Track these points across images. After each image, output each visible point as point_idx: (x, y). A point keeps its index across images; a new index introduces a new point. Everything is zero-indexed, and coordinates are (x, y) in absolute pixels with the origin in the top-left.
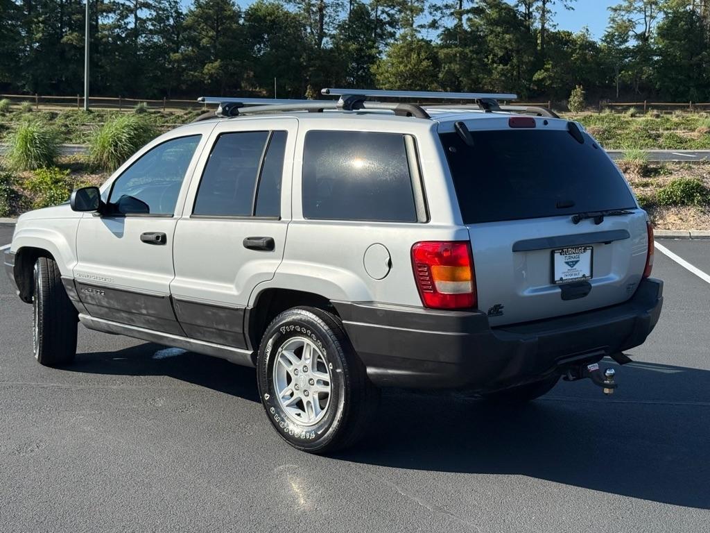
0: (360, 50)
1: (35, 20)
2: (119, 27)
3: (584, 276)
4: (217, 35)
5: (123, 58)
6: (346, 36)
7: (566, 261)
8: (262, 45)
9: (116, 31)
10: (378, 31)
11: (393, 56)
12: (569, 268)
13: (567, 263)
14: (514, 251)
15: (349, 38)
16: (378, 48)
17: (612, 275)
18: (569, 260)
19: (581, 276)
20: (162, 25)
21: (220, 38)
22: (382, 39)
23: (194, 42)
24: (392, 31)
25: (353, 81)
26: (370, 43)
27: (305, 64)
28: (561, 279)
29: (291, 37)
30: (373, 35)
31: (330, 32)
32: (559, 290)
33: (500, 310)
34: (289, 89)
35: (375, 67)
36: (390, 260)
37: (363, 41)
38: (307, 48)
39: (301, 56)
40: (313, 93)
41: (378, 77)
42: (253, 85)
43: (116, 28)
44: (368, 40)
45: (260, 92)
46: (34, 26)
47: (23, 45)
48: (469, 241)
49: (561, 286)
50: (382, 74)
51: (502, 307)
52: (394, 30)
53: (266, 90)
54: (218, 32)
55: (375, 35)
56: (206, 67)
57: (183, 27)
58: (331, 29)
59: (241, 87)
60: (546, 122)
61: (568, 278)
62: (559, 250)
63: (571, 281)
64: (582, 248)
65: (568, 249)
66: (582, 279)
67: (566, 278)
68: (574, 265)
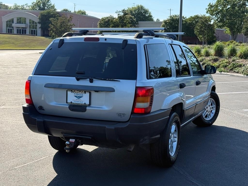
3: (85, 103)
12: (77, 99)
13: (76, 96)
14: (44, 87)
17: (104, 107)
18: (76, 95)
19: (83, 103)
28: (71, 102)
32: (68, 106)
33: (42, 108)
48: (31, 81)
49: (70, 105)
60: (106, 39)
61: (76, 102)
62: (70, 90)
63: (76, 104)
64: (83, 92)
65: (75, 91)
66: (83, 105)
67: (74, 102)
68: (80, 98)
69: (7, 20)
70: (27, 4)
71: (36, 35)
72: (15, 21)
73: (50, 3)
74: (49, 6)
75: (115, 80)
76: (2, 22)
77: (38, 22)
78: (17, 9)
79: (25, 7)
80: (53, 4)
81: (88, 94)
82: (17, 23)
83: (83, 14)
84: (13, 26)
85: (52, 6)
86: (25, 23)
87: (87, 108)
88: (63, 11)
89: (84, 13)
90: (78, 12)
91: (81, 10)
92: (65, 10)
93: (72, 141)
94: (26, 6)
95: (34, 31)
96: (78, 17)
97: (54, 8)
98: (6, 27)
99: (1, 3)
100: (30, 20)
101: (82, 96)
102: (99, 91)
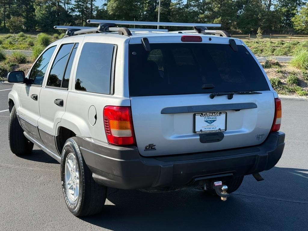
0: (288, 11)
1: (145, 2)
2: (179, 4)
3: (220, 129)
4: (221, 6)
5: (179, 17)
6: (281, 5)
7: (206, 120)
8: (242, 10)
9: (177, 6)
10: (298, 2)
11: (303, 13)
12: (208, 124)
13: (206, 121)
14: (161, 113)
15: (283, 6)
16: (297, 10)
17: (243, 129)
18: (207, 120)
20: (197, 3)
21: (222, 8)
22: (299, 6)
23: (210, 9)
24: (305, 2)
25: (284, 25)
26: (293, 8)
27: (260, 18)
28: (201, 131)
29: (254, 6)
30: (295, 4)
31: (274, 3)
32: (199, 137)
33: (153, 147)
34: (252, 30)
35: (294, 18)
36: (96, 114)
37: (290, 7)
38: (262, 11)
39: (258, 14)
40: (261, 31)
41: (295, 23)
42: (236, 28)
43: (177, 4)
44: (292, 6)
45: (239, 31)
46: (144, 5)
47: (140, 13)
48: (130, 107)
49: (200, 135)
50: (297, 21)
51: (154, 146)
52: (305, 1)
53: (241, 30)
54: (221, 5)
55: (296, 4)
56: (215, 20)
57: (206, 3)
58: (275, 2)
59: (230, 29)
60: (210, 39)
61: (207, 130)
62: (199, 113)
63: (209, 132)
64: (217, 114)
65: (206, 113)
66: (218, 131)
67: (205, 130)
68: (212, 123)
81: (223, 116)
87: (224, 135)
93: (218, 185)
101: (215, 119)
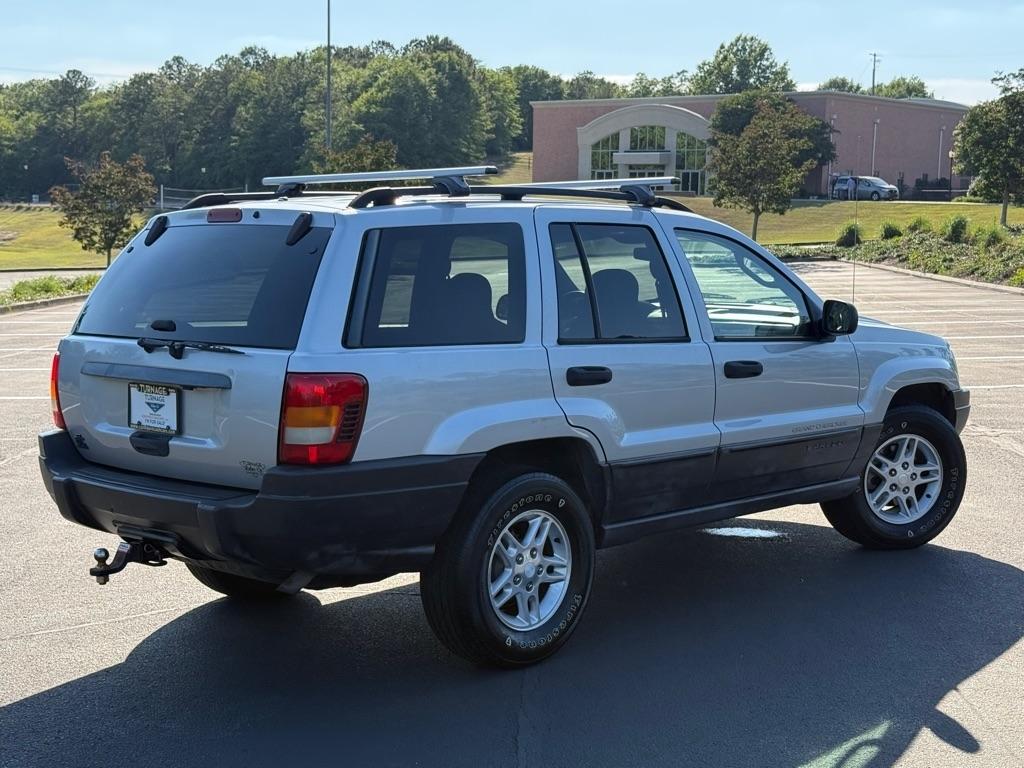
3: (168, 428)
12: (152, 412)
13: (149, 405)
19: (165, 426)
28: (139, 424)
33: (84, 442)
60: (257, 215)
61: (149, 424)
62: (136, 382)
63: (150, 429)
64: (164, 388)
65: (145, 385)
66: (164, 431)
67: (146, 424)
68: (158, 410)
69: (594, 140)
70: (683, 71)
71: (702, 193)
72: (625, 141)
73: (771, 60)
74: (764, 71)
75: (232, 348)
76: (577, 147)
77: (708, 141)
78: (644, 95)
79: (676, 82)
80: (782, 65)
81: (173, 396)
82: (631, 148)
83: (913, 93)
84: (614, 162)
85: (776, 74)
86: (661, 148)
87: (170, 442)
88: (826, 87)
89: (917, 90)
90: (893, 87)
91: (904, 80)
92: (834, 84)
94: (679, 79)
95: (695, 175)
96: (876, 109)
97: (783, 79)
98: (593, 168)
99: (589, 76)
100: (681, 135)
102: (196, 387)
